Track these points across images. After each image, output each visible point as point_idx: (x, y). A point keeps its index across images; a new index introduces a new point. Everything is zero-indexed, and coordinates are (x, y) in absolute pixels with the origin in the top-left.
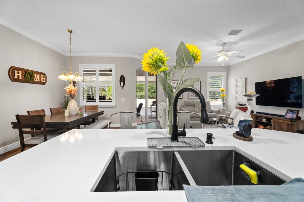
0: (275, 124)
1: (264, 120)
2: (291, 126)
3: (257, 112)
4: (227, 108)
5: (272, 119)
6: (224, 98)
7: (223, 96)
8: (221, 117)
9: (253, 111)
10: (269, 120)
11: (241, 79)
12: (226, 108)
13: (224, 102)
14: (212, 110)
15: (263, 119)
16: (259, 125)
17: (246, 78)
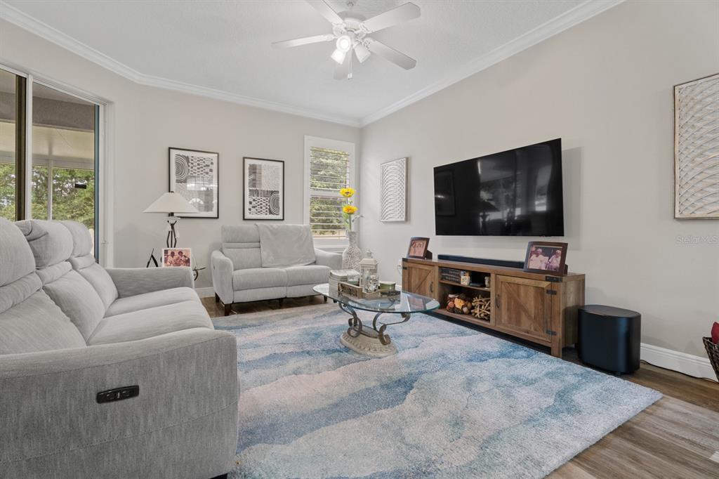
0: (499, 293)
1: (465, 281)
2: (548, 296)
3: (441, 257)
4: (359, 247)
5: (488, 275)
6: (353, 217)
7: (348, 210)
8: (345, 279)
9: (431, 254)
10: (477, 277)
11: (394, 162)
12: (356, 250)
13: (353, 230)
14: (316, 257)
15: (462, 277)
16: (450, 296)
17: (407, 159)
